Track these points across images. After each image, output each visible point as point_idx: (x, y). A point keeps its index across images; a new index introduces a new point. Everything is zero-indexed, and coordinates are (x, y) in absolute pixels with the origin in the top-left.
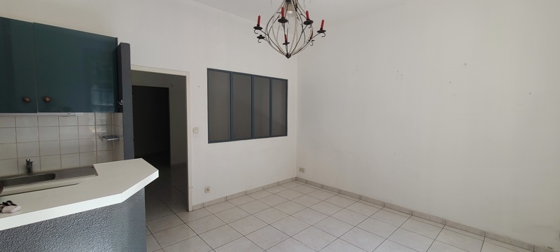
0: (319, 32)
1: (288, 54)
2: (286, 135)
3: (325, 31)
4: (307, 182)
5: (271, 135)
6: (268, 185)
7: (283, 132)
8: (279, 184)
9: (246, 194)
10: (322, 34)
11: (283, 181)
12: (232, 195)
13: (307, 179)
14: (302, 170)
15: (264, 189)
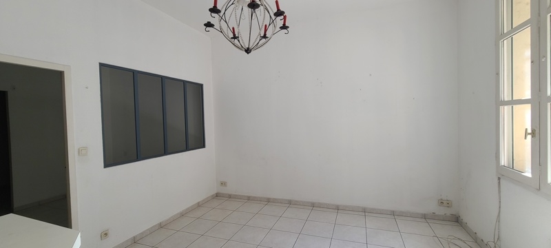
0: (282, 28)
1: (248, 48)
2: (204, 146)
3: (288, 27)
4: (230, 197)
5: (187, 149)
6: (188, 209)
7: (201, 144)
8: (199, 205)
9: (161, 226)
10: (285, 31)
11: (203, 200)
12: (142, 233)
13: (230, 193)
14: (223, 184)
15: (183, 215)
